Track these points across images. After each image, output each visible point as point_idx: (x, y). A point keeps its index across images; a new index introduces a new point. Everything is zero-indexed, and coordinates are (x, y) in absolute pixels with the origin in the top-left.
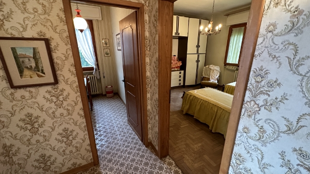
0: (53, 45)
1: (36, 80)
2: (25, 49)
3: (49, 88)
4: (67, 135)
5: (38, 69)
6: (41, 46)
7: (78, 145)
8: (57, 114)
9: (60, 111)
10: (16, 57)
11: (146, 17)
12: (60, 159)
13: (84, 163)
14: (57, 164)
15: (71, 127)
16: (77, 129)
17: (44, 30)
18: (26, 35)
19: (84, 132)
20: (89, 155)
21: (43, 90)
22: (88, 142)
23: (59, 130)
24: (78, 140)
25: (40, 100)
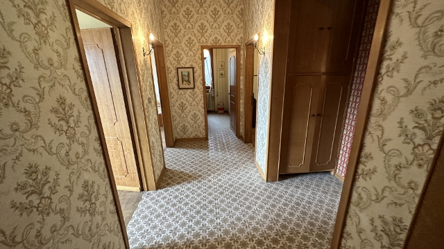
0: (195, 70)
1: (187, 86)
2: (185, 72)
3: (191, 90)
4: (195, 116)
5: (188, 81)
6: (191, 70)
7: (199, 124)
8: (193, 104)
9: (194, 103)
10: (182, 76)
11: (242, 52)
12: (191, 129)
13: (201, 136)
14: (189, 132)
15: (197, 113)
16: (200, 116)
17: (193, 63)
18: (187, 66)
19: (203, 118)
20: (204, 132)
21: (189, 91)
22: (204, 124)
23: (192, 113)
24: (199, 121)
25: (187, 96)
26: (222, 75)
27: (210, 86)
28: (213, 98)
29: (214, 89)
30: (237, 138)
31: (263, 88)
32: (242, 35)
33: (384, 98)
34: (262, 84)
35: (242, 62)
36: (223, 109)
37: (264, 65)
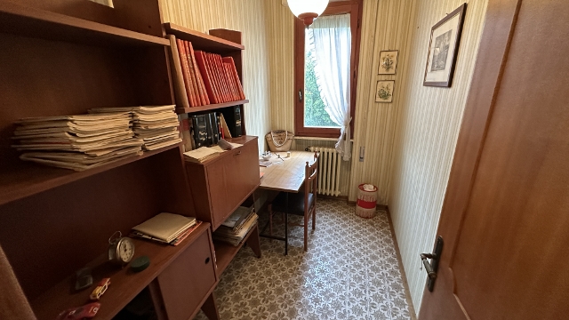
26: (385, 96)
27: (343, 129)
28: (348, 165)
29: (352, 138)
36: (373, 204)
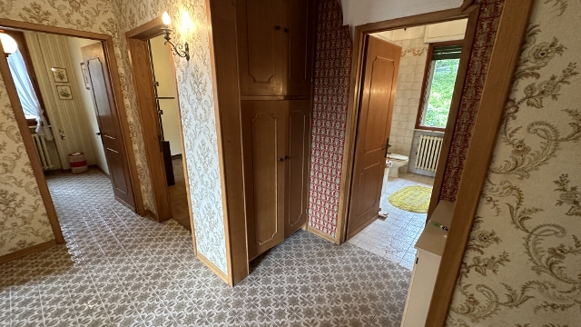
4: (5, 200)
7: (26, 215)
11: (117, 51)
13: (39, 241)
15: (12, 189)
16: (22, 193)
19: (35, 196)
20: (47, 228)
22: (42, 210)
24: (24, 207)
26: (66, 95)
27: (38, 119)
28: (53, 143)
29: (49, 124)
30: (139, 217)
31: (194, 122)
32: (111, 15)
33: (521, 142)
34: (190, 114)
35: (121, 70)
36: (84, 163)
37: (190, 78)
